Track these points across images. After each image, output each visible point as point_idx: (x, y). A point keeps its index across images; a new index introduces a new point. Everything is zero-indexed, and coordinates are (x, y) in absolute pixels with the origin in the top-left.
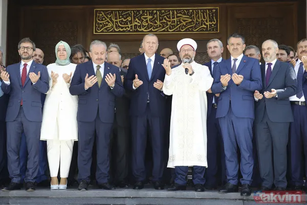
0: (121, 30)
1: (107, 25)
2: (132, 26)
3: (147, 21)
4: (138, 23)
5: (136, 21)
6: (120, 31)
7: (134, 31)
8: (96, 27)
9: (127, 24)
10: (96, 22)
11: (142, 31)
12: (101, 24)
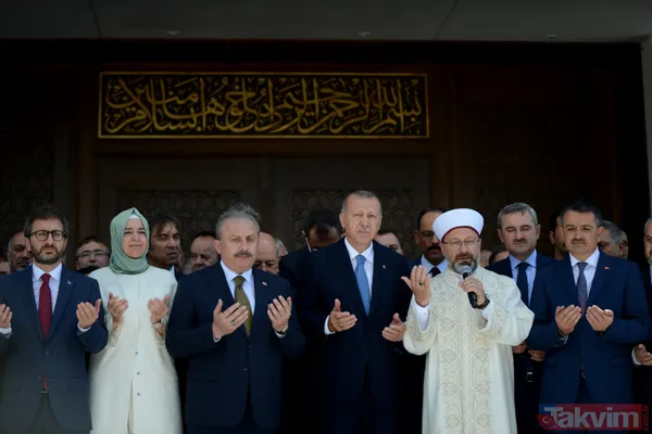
0: (173, 128)
1: (134, 114)
2: (200, 119)
3: (241, 106)
4: (218, 109)
5: (212, 106)
6: (168, 132)
7: (206, 132)
8: (104, 119)
9: (188, 112)
10: (105, 105)
11: (229, 132)
12: (118, 111)
